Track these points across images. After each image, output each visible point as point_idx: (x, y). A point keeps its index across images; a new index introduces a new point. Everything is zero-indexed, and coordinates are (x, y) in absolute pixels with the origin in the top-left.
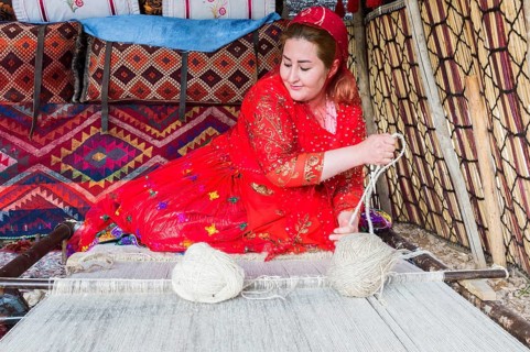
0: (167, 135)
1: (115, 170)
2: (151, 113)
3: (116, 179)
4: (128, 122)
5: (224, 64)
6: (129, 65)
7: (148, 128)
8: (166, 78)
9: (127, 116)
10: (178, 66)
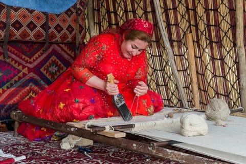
0: (34, 60)
1: (7, 82)
2: (25, 48)
3: (8, 88)
4: (13, 53)
5: (64, 21)
6: (20, 20)
7: (24, 57)
8: (38, 28)
9: (13, 49)
10: (44, 21)
